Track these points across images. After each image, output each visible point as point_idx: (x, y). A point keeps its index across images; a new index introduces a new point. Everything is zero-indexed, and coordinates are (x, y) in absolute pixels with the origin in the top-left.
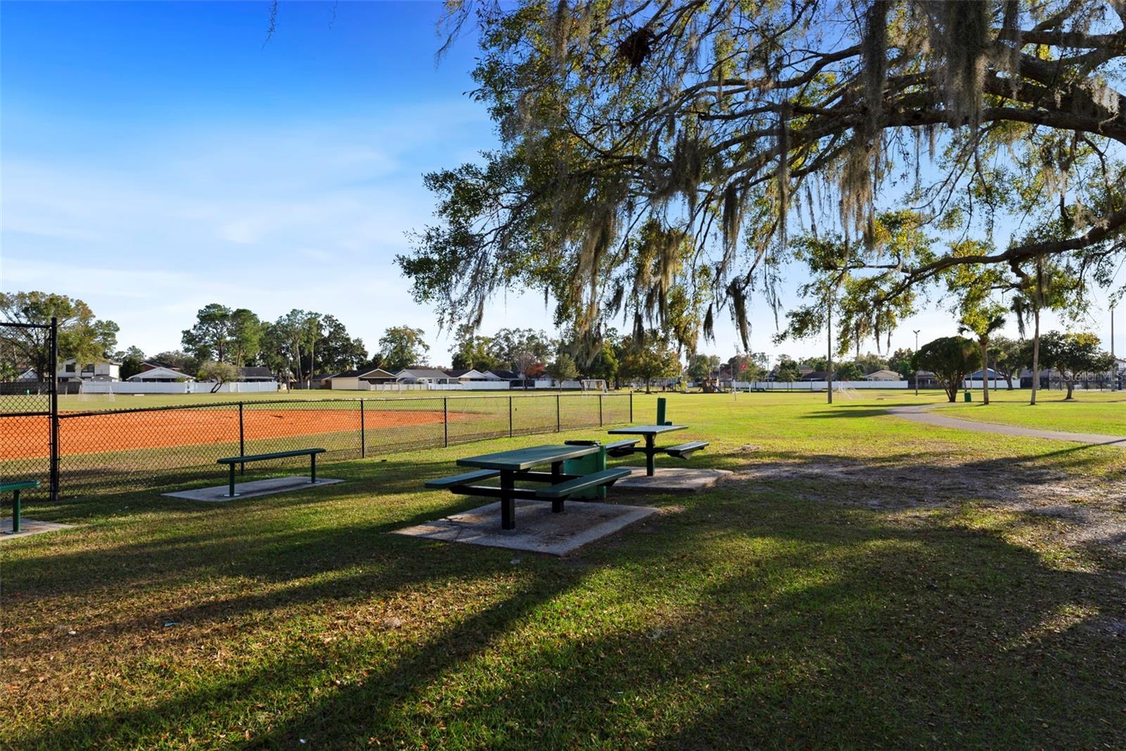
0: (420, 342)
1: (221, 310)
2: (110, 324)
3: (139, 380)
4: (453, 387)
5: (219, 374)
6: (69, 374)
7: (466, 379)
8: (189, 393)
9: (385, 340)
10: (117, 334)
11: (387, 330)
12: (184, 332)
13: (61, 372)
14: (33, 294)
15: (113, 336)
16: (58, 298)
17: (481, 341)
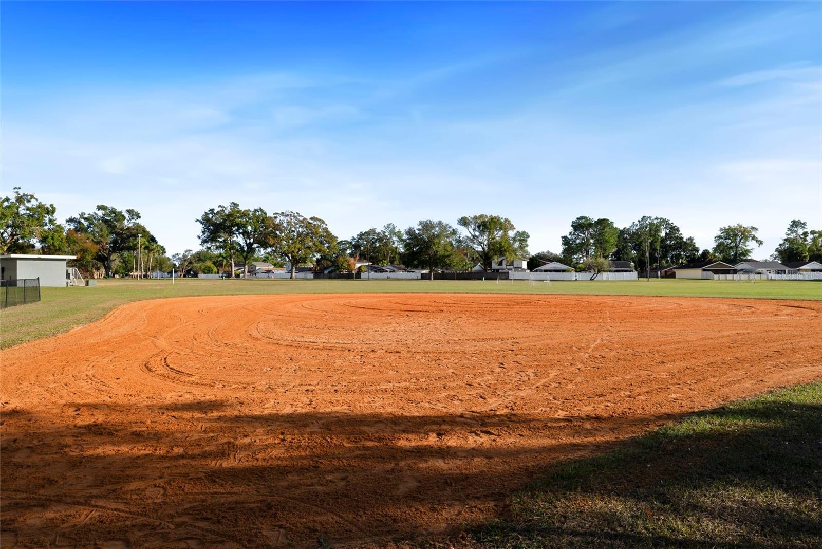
0: (754, 238)
1: (587, 220)
2: (524, 233)
3: (541, 271)
4: (793, 277)
5: (597, 267)
6: (499, 267)
7: (806, 270)
8: (576, 280)
9: (720, 237)
10: (528, 239)
11: (721, 229)
12: (562, 237)
13: (495, 266)
14: (481, 216)
15: (526, 241)
16: (495, 218)
17: (817, 235)
